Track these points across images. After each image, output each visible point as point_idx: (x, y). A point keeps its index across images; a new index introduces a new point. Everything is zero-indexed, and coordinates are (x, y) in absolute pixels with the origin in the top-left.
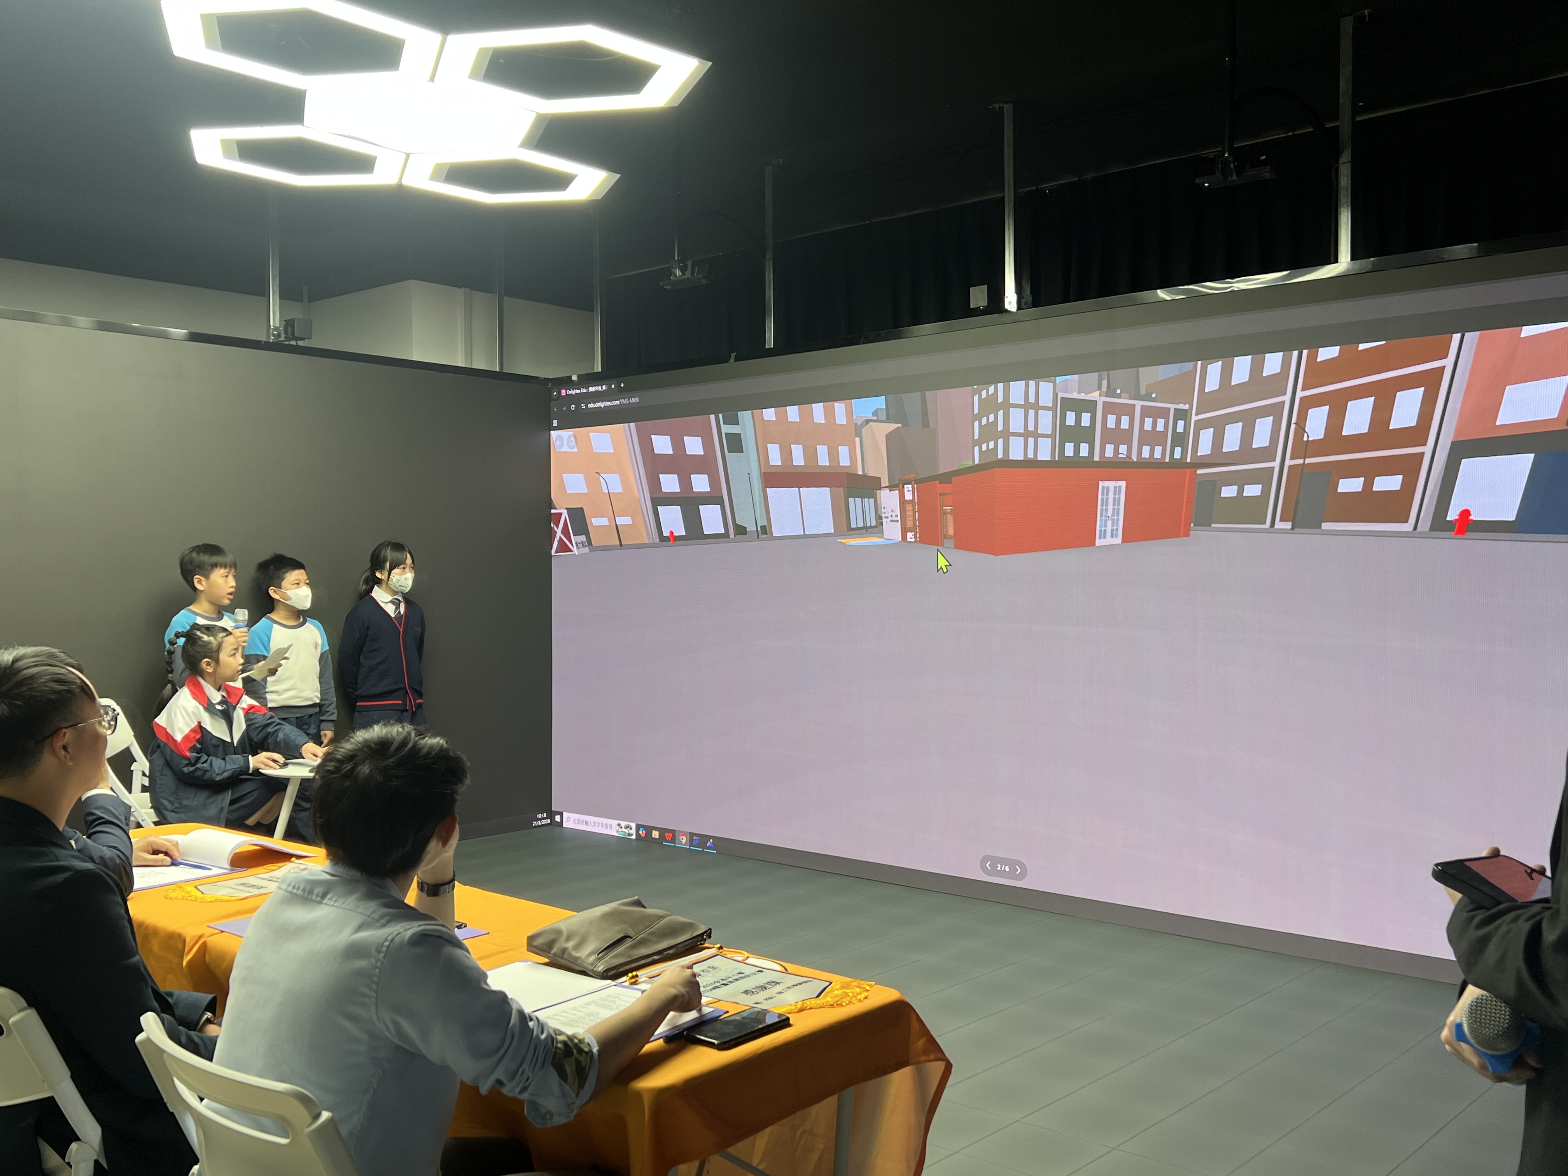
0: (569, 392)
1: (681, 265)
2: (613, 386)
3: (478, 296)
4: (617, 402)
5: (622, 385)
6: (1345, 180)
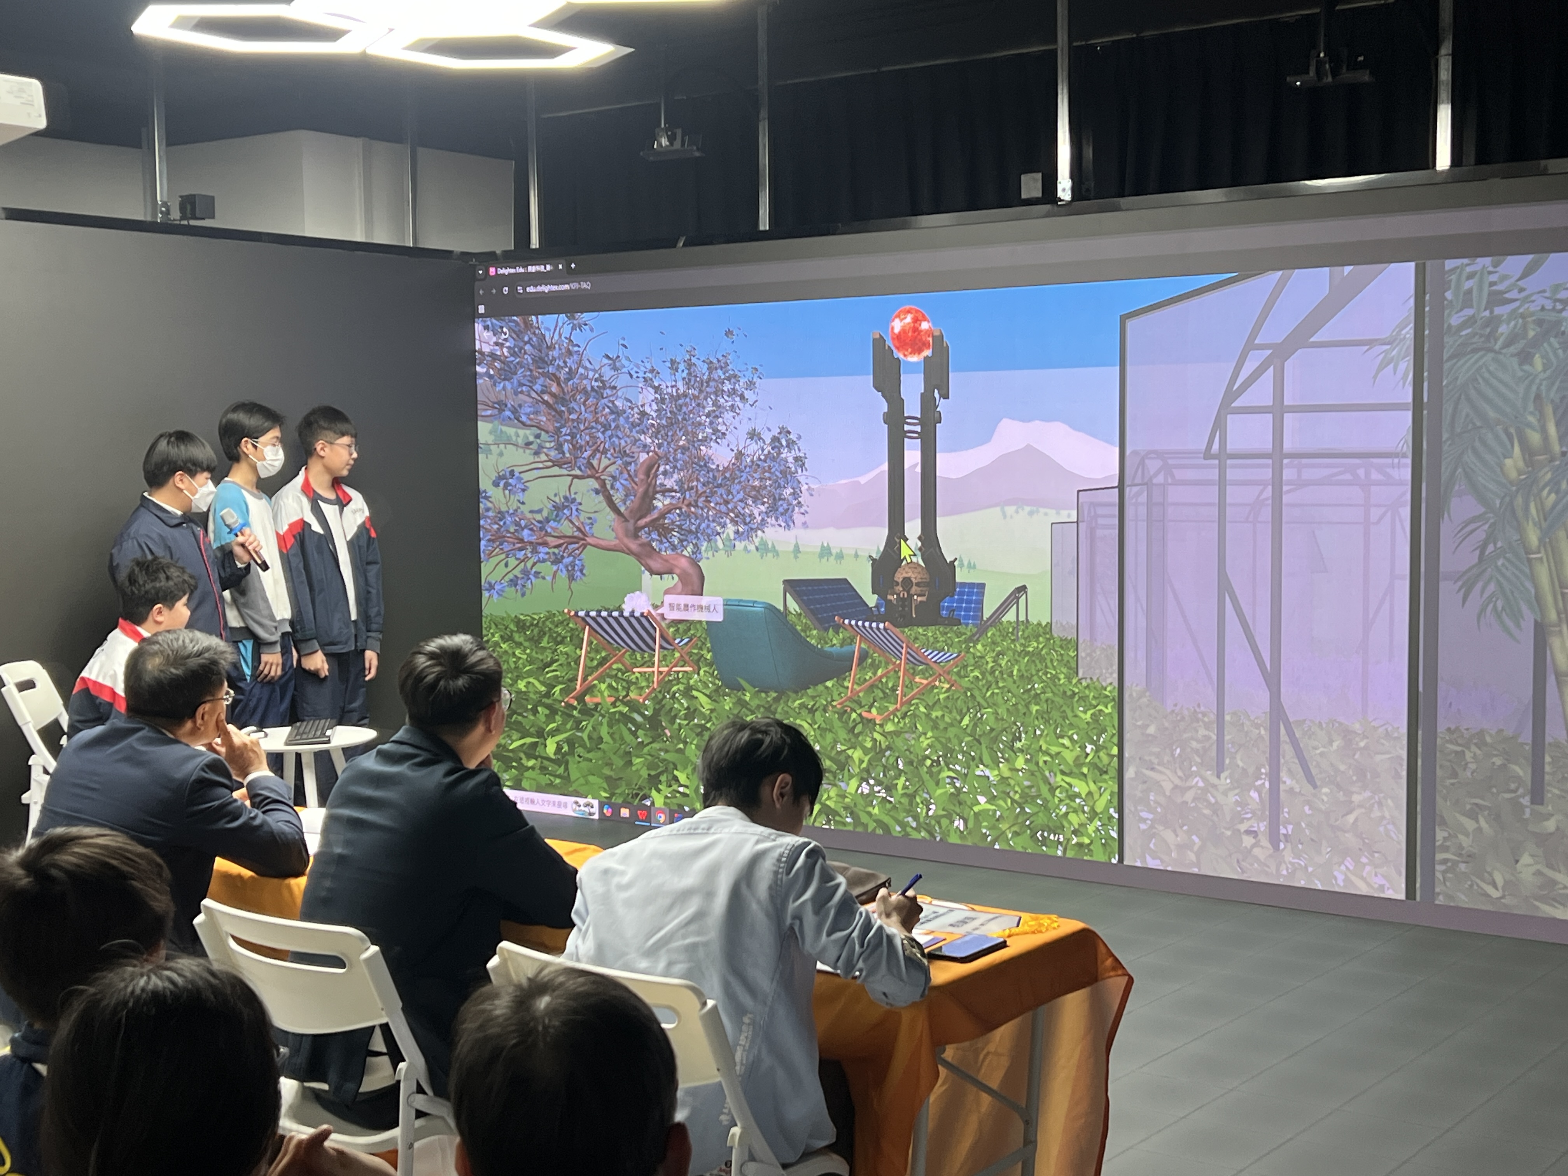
0: (501, 271)
1: (669, 133)
2: (560, 267)
3: (380, 147)
4: (567, 287)
5: (573, 266)
6: (1445, 74)
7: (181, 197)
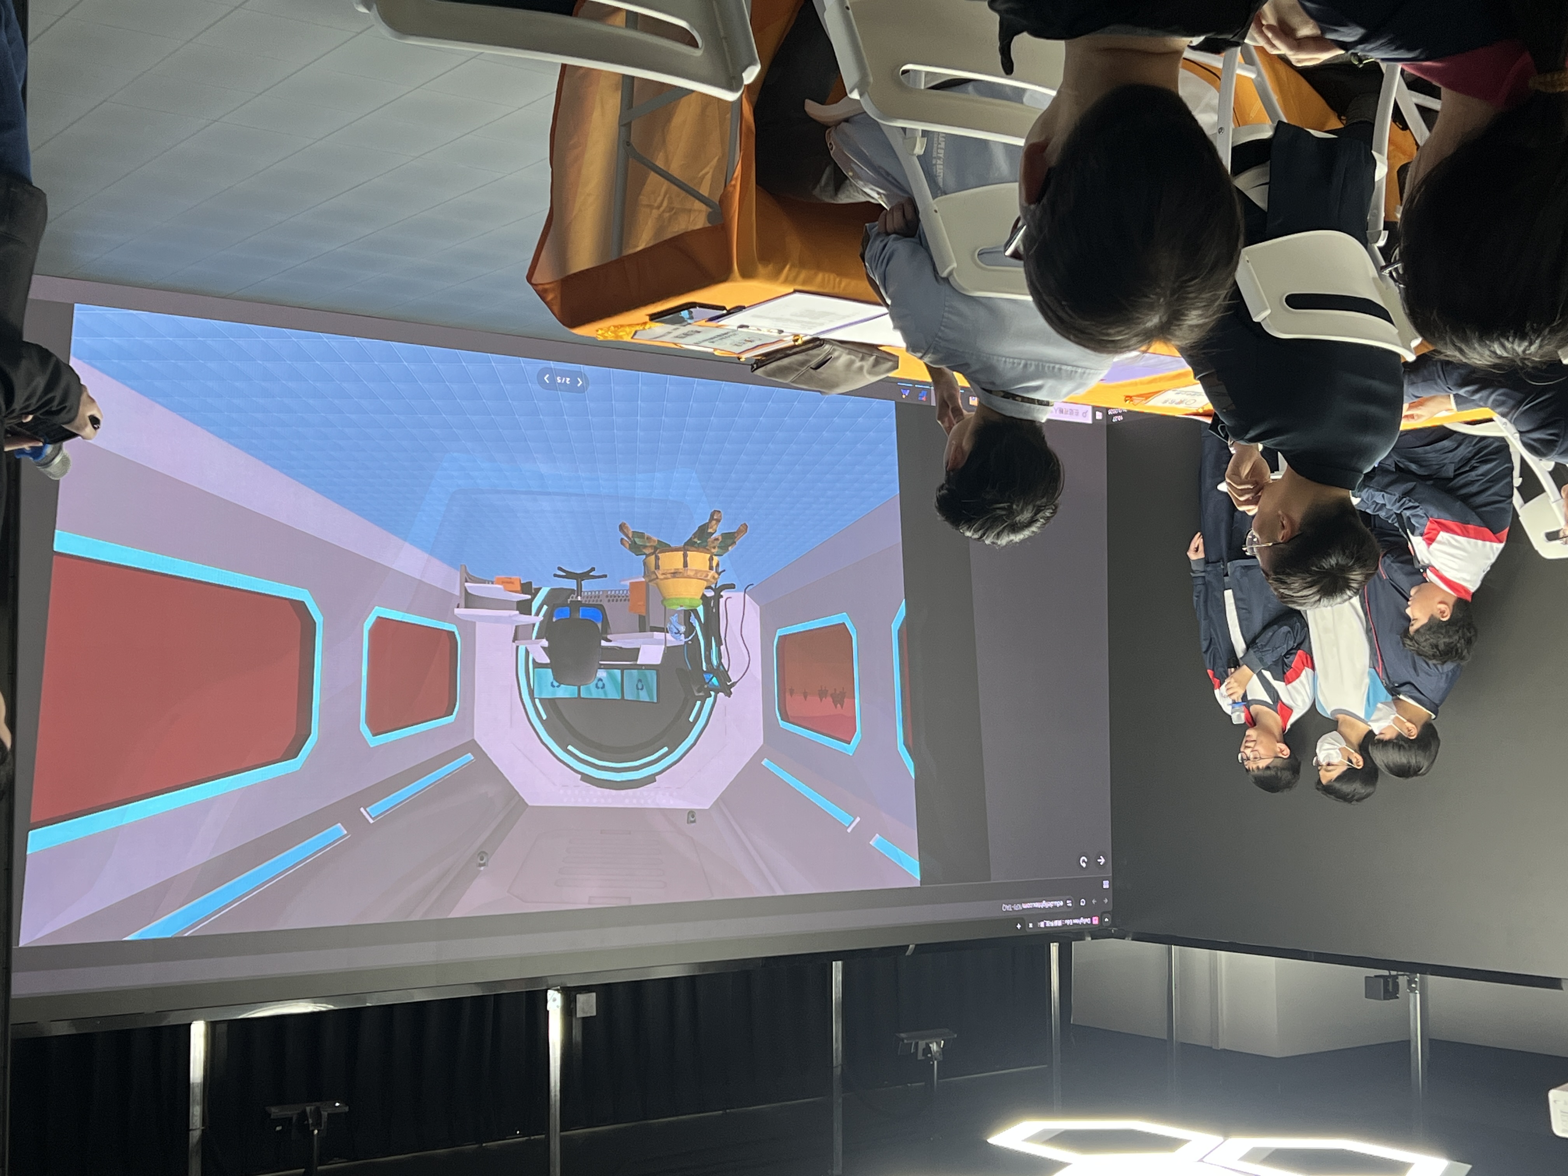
0: (1088, 921)
1: (929, 1055)
2: (1031, 925)
3: (1203, 1040)
4: (1025, 906)
5: (1019, 926)
6: (196, 1112)
7: (1398, 998)
